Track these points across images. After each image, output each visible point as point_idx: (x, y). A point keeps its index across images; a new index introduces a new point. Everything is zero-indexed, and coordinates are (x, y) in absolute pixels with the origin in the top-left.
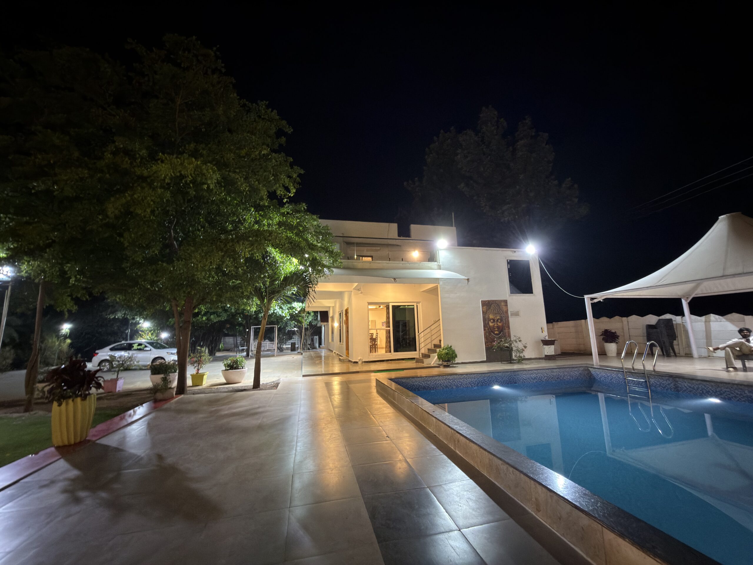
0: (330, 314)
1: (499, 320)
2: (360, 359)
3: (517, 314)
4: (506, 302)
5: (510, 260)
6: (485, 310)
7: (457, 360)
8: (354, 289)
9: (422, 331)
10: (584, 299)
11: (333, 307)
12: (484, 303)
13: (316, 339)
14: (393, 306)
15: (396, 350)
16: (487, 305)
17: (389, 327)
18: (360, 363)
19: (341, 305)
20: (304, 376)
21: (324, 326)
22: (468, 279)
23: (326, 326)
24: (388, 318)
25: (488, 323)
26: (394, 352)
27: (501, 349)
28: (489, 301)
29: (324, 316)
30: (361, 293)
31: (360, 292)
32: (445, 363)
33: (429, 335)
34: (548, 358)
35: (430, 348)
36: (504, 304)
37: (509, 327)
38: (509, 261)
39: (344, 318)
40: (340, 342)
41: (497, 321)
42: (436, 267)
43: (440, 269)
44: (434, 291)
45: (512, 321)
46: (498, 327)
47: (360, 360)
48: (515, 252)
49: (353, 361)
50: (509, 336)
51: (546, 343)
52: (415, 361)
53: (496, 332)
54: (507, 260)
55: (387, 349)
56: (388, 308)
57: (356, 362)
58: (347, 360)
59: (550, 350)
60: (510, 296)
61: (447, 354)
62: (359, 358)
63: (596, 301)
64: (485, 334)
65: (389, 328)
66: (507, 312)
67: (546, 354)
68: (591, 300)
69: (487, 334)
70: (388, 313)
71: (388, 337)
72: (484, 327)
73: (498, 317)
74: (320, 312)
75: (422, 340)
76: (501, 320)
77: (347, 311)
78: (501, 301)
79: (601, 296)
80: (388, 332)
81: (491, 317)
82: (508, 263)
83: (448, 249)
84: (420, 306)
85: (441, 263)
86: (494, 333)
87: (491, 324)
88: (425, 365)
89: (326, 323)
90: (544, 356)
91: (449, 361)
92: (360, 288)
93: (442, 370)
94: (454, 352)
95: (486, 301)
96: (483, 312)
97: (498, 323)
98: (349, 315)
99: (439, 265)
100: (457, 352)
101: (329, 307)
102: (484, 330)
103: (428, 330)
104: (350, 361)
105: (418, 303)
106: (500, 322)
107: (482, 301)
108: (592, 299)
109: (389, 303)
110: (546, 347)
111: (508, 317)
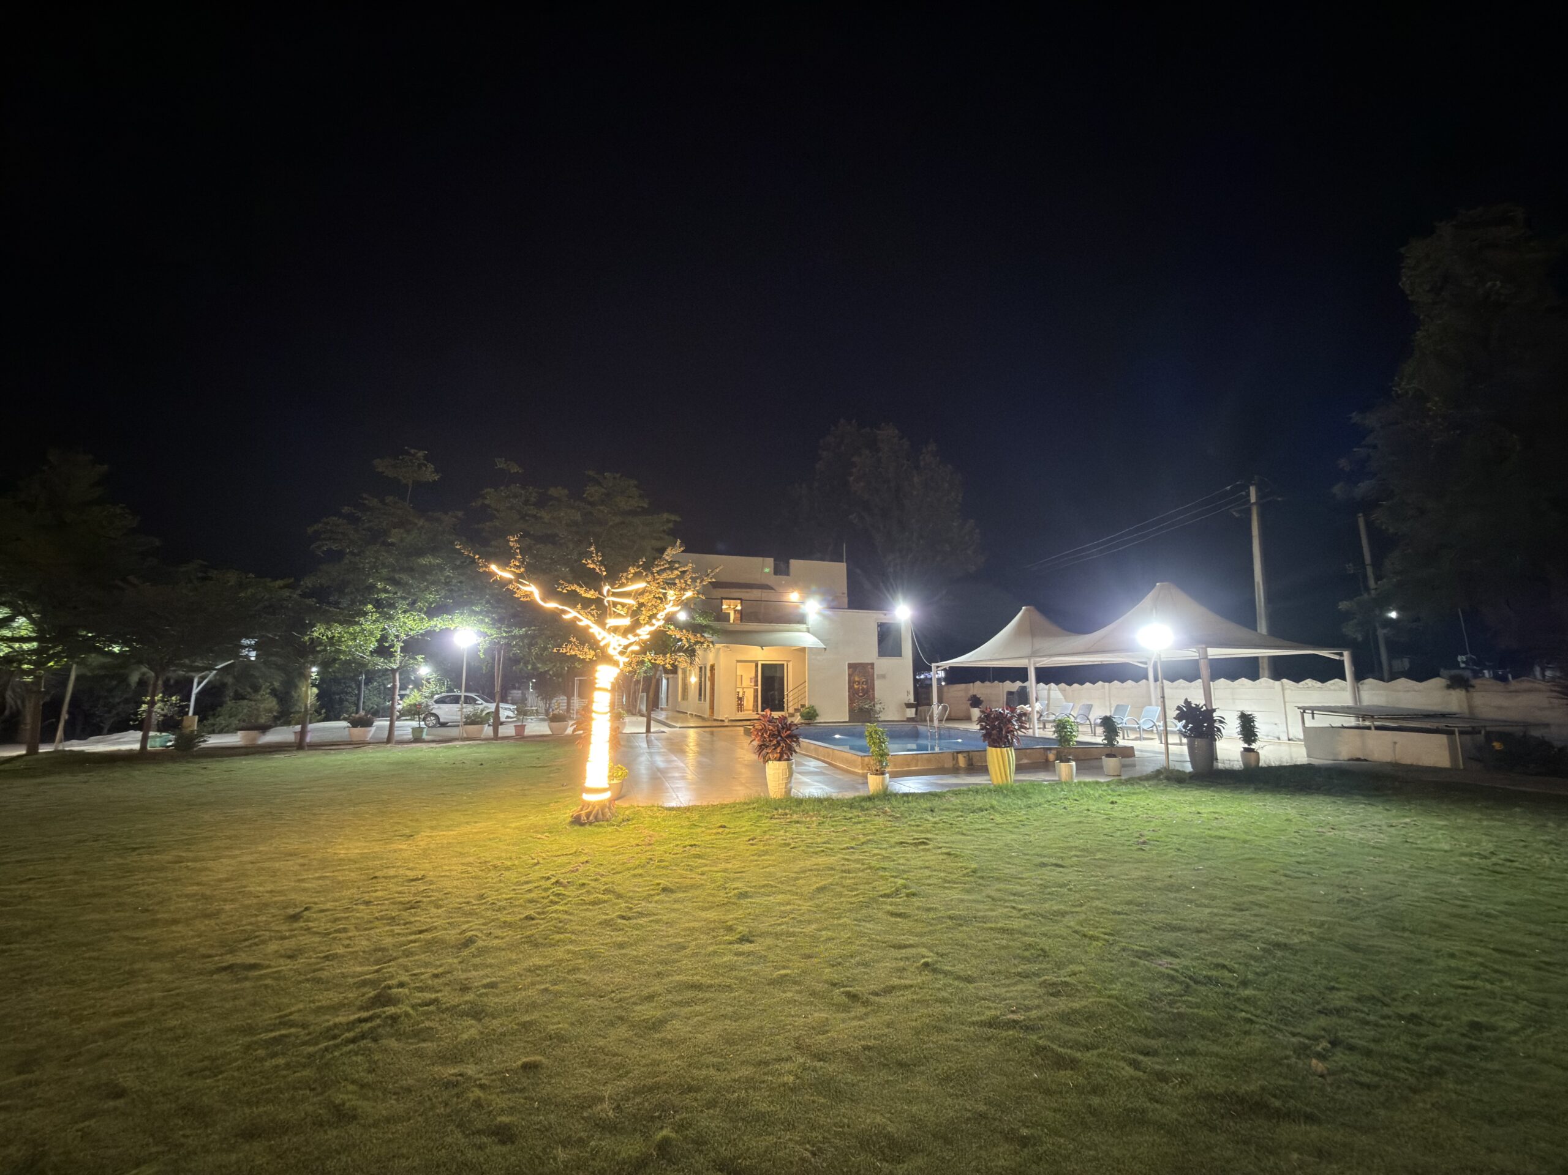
1: (865, 683)
3: (883, 677)
4: (872, 664)
5: (881, 623)
6: (851, 672)
7: (819, 719)
9: (791, 690)
10: (931, 666)
12: (850, 666)
14: (762, 665)
15: (763, 709)
16: (855, 668)
25: (853, 685)
26: (761, 711)
27: (861, 710)
28: (855, 664)
30: (731, 652)
32: (807, 721)
33: (796, 695)
34: (909, 720)
36: (871, 667)
38: (878, 624)
39: (708, 674)
40: (700, 699)
41: (863, 683)
42: (805, 630)
43: (809, 632)
45: (878, 683)
46: (863, 689)
48: (886, 615)
49: (720, 719)
50: (874, 698)
51: (909, 706)
55: (754, 709)
56: (757, 666)
59: (911, 713)
60: (877, 659)
61: (809, 713)
64: (849, 696)
65: (757, 687)
66: (873, 674)
67: (908, 717)
69: (851, 696)
70: (757, 671)
71: (756, 697)
72: (849, 688)
73: (864, 680)
75: (790, 699)
77: (712, 667)
78: (868, 664)
79: (949, 664)
80: (756, 691)
81: (857, 679)
83: (818, 612)
84: (790, 665)
85: (810, 627)
86: (859, 695)
87: (856, 686)
90: (906, 719)
91: (810, 719)
92: (729, 648)
94: (815, 711)
95: (853, 664)
96: (849, 675)
98: (716, 672)
99: (807, 628)
100: (818, 712)
102: (849, 691)
103: (796, 690)
104: (715, 720)
105: (788, 661)
106: (865, 685)
107: (849, 664)
108: (938, 667)
109: (758, 662)
110: (908, 710)
111: (873, 680)
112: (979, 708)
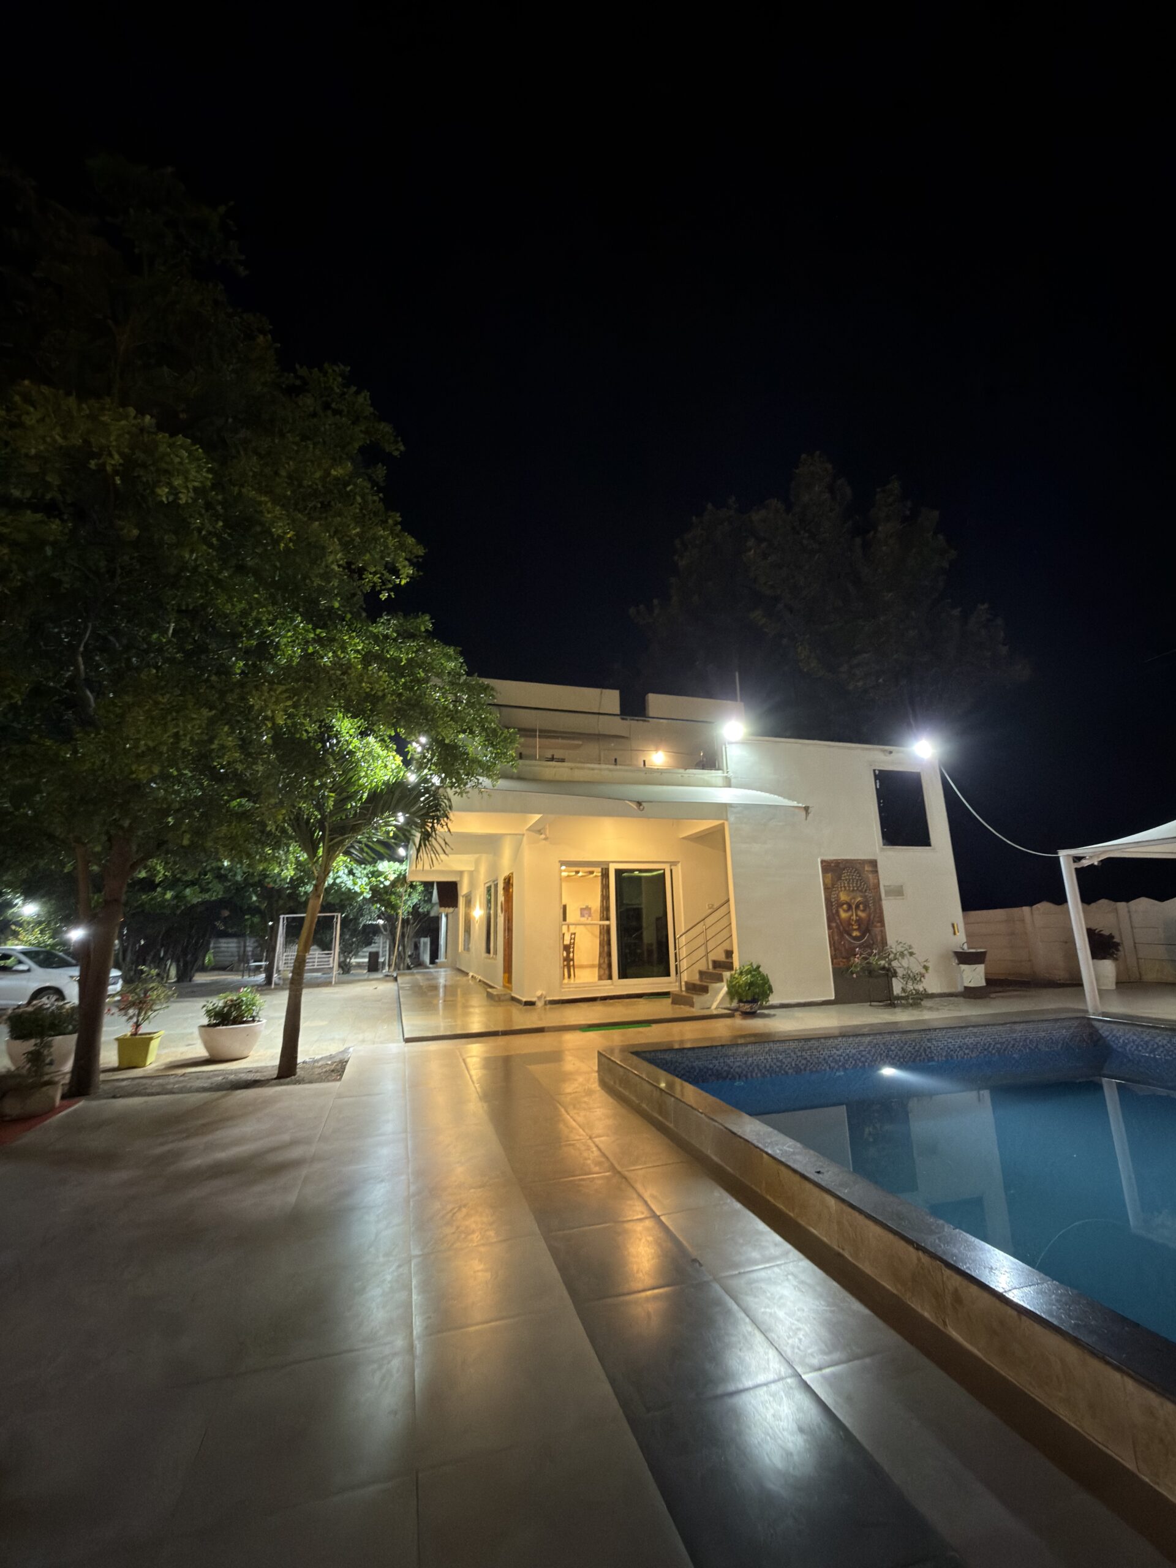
0: (463, 890)
1: (861, 906)
2: (542, 995)
3: (898, 892)
4: (874, 863)
5: (880, 771)
6: (829, 881)
7: (773, 1000)
8: (528, 830)
9: (683, 931)
10: (1058, 858)
11: (471, 873)
12: (827, 867)
13: (425, 944)
14: (618, 872)
15: (623, 975)
16: (835, 870)
17: (608, 919)
18: (540, 1004)
19: (494, 867)
20: (407, 1040)
21: (447, 916)
22: (806, 809)
23: (450, 916)
24: (605, 898)
25: (838, 912)
26: (620, 978)
27: (870, 971)
28: (837, 863)
29: (449, 893)
30: (546, 839)
31: (543, 836)
32: (746, 1007)
33: (701, 940)
34: (971, 994)
35: (704, 968)
36: (870, 869)
37: (881, 921)
38: (877, 772)
39: (501, 898)
40: (488, 951)
41: (857, 907)
42: (720, 781)
43: (730, 787)
44: (713, 839)
45: (890, 907)
46: (859, 921)
47: (539, 998)
48: (891, 752)
49: (524, 999)
50: (884, 942)
51: (964, 958)
52: (670, 1000)
53: (855, 934)
54: (874, 770)
55: (602, 972)
56: (605, 874)
57: (532, 1004)
58: (508, 997)
59: (974, 976)
60: (882, 850)
61: (750, 984)
62: (539, 993)
63: (1085, 863)
64: (831, 937)
65: (607, 923)
66: (877, 886)
67: (966, 984)
68: (1074, 862)
69: (836, 938)
70: (605, 887)
71: (605, 943)
72: (830, 920)
73: (859, 899)
74: (439, 884)
75: (684, 951)
76: (866, 906)
77: (508, 882)
78: (863, 862)
79: (1094, 853)
80: (606, 931)
81: (843, 897)
82: (876, 777)
83: (743, 743)
84: (678, 871)
85: (730, 774)
86: (850, 935)
87: (843, 915)
88: (696, 1011)
89: (451, 910)
90: (960, 989)
91: (754, 1001)
92: (544, 828)
93: (739, 1022)
94: (765, 980)
95: (832, 861)
96: (826, 888)
97: (860, 913)
98: (515, 890)
99: (726, 777)
100: (772, 982)
101: (461, 873)
102: (830, 927)
103: (700, 928)
104: (513, 999)
105: (673, 863)
106: (863, 911)
107: (822, 862)
108: (1078, 859)
109: (608, 863)
110: (965, 968)
111: (880, 899)
112: (1115, 959)
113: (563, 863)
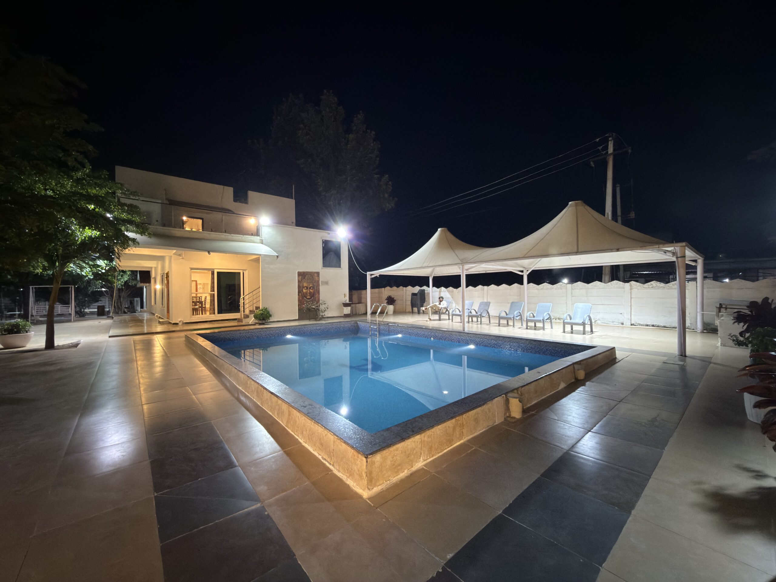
0: (153, 275)
1: (312, 288)
2: (181, 320)
3: (327, 283)
4: (318, 273)
5: (325, 240)
6: (300, 279)
7: (272, 319)
8: (173, 254)
9: (246, 295)
11: (155, 268)
12: (300, 274)
13: (137, 301)
14: (218, 273)
16: (302, 275)
17: (214, 291)
18: (180, 324)
19: (163, 268)
20: (110, 337)
21: (146, 287)
22: (277, 256)
23: (147, 287)
25: (302, 290)
26: (218, 313)
28: (304, 273)
29: (146, 276)
30: (183, 258)
31: (181, 257)
32: (261, 322)
33: (252, 299)
36: (317, 275)
37: (319, 293)
38: (324, 241)
40: (163, 304)
41: (310, 288)
42: (258, 241)
44: (257, 260)
46: (310, 293)
47: (180, 321)
48: (329, 234)
49: (173, 322)
51: (346, 305)
52: (237, 321)
53: (308, 297)
54: (323, 240)
56: (213, 274)
57: (177, 324)
58: (168, 322)
60: (322, 269)
61: (262, 314)
62: (180, 320)
64: (299, 299)
65: (213, 293)
66: (318, 281)
69: (301, 299)
70: (213, 278)
71: (212, 301)
72: (299, 293)
73: (311, 285)
74: (140, 271)
76: (313, 288)
79: (377, 273)
80: (212, 296)
81: (305, 285)
82: (323, 242)
84: (246, 273)
85: (263, 238)
86: (306, 298)
87: (304, 291)
88: (244, 323)
89: (148, 284)
93: (258, 326)
95: (302, 272)
96: (299, 282)
97: (311, 290)
99: (261, 239)
101: (151, 268)
102: (298, 295)
103: (252, 294)
104: (170, 323)
106: (312, 290)
107: (298, 272)
108: (372, 275)
109: (214, 269)
110: (345, 308)
111: (319, 285)
112: (394, 305)
113: (192, 269)
